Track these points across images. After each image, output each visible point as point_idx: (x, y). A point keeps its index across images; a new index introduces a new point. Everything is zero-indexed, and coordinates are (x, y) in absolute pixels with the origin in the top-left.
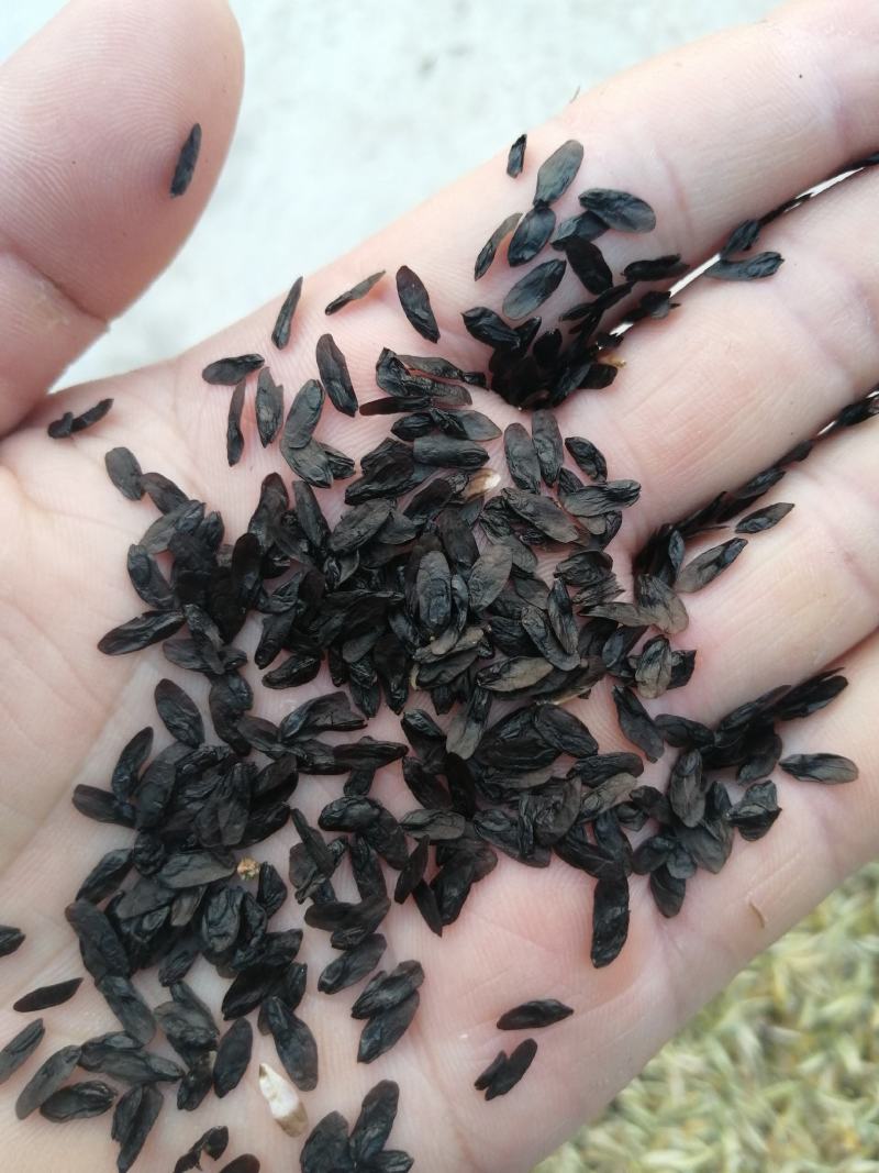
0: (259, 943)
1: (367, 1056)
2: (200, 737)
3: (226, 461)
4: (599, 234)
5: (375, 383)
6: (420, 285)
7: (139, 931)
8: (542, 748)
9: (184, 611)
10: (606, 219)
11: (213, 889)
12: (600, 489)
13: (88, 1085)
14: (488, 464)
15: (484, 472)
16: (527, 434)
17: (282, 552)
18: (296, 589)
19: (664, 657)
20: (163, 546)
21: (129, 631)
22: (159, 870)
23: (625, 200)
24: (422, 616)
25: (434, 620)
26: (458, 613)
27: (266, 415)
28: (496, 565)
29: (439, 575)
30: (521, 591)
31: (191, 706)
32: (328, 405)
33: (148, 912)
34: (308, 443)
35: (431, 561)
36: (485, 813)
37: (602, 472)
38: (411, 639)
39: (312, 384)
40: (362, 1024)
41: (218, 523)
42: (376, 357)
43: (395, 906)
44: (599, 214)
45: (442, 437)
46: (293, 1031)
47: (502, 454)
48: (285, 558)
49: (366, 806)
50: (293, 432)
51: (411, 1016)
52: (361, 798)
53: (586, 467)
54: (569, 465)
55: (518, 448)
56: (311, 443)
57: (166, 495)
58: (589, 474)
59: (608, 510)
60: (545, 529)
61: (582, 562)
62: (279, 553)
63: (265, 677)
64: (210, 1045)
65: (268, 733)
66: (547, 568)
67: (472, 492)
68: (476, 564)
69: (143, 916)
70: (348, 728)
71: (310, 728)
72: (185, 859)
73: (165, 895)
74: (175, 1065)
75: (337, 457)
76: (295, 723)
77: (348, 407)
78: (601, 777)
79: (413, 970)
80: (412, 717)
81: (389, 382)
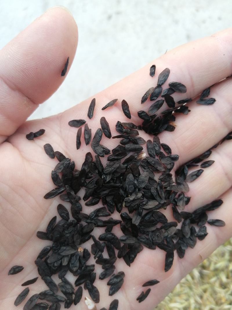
0: (84, 268)
1: (111, 294)
2: (69, 218)
3: (76, 148)
4: (173, 93)
5: (115, 130)
6: (127, 104)
7: (54, 266)
8: (154, 222)
9: (65, 187)
10: (175, 90)
11: (72, 255)
12: (170, 157)
13: (41, 303)
14: (143, 151)
15: (142, 152)
16: (152, 142)
17: (91, 173)
18: (95, 182)
19: (183, 199)
20: (60, 171)
21: (52, 193)
22: (58, 251)
23: (180, 85)
24: (127, 190)
25: (130, 191)
26: (136, 189)
27: (87, 137)
28: (145, 177)
29: (132, 180)
30: (151, 183)
31: (66, 210)
32: (104, 136)
33: (56, 261)
34: (98, 145)
35: (129, 176)
36: (140, 236)
37: (171, 153)
38: (124, 195)
39: (99, 130)
40: (109, 287)
41: (74, 165)
42: (116, 123)
43: (118, 259)
44: (173, 88)
45: (132, 144)
46: (93, 289)
47: (146, 148)
48: (92, 174)
49: (111, 235)
50: (95, 142)
51: (122, 284)
52: (110, 233)
53: (166, 151)
54: (162, 150)
55: (150, 146)
56: (99, 145)
57: (60, 157)
58: (167, 153)
59: (171, 162)
60: (157, 168)
61: (166, 176)
62: (90, 173)
63: (86, 203)
64: (73, 293)
65: (86, 217)
66: (157, 177)
67: (139, 158)
68: (140, 176)
69: (54, 262)
70: (106, 216)
71: (97, 216)
72: (65, 248)
73: (60, 257)
74: (64, 298)
75: (106, 149)
76: (93, 215)
77: (109, 136)
78: (168, 227)
79: (122, 274)
80: (123, 214)
81: (119, 130)
